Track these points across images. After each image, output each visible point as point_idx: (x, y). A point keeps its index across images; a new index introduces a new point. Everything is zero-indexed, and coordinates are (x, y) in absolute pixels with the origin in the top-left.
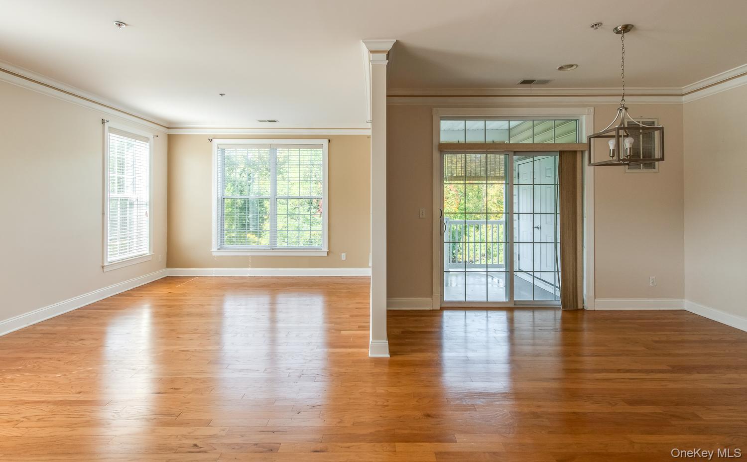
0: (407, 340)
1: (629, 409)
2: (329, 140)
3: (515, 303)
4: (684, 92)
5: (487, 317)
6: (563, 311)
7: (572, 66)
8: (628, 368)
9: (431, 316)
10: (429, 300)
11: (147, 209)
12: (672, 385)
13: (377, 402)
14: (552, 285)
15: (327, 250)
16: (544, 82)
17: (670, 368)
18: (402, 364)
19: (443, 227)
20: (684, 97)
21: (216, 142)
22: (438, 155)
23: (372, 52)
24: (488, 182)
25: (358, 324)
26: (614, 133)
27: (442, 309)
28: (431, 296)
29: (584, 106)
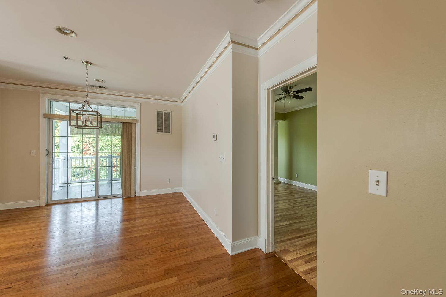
3: (99, 197)
4: (181, 101)
6: (123, 198)
10: (38, 201)
16: (103, 88)
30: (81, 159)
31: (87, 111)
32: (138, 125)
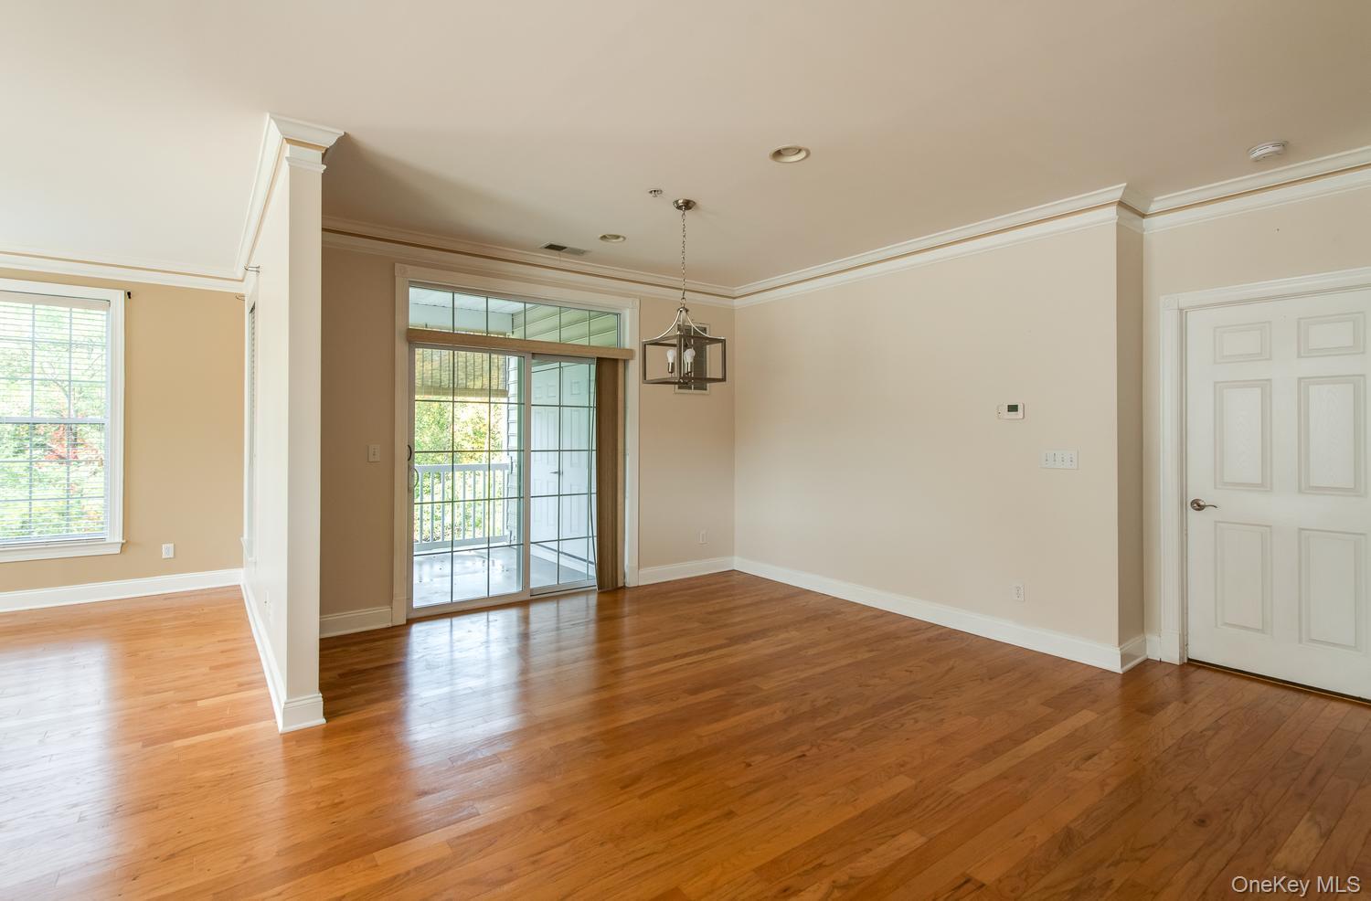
0: (353, 687)
1: (692, 699)
2: (129, 294)
3: (532, 592)
4: (736, 294)
5: (488, 621)
6: (599, 593)
7: (618, 237)
8: (685, 651)
9: (393, 637)
10: (386, 609)
12: (731, 661)
13: (319, 803)
14: (584, 560)
15: (119, 539)
16: (578, 253)
17: (727, 641)
18: (356, 728)
19: (413, 476)
20: (735, 300)
22: (406, 348)
23: (289, 141)
24: (493, 399)
25: (238, 680)
26: (675, 341)
27: (410, 622)
28: (390, 603)
29: (627, 296)
32: (633, 366)
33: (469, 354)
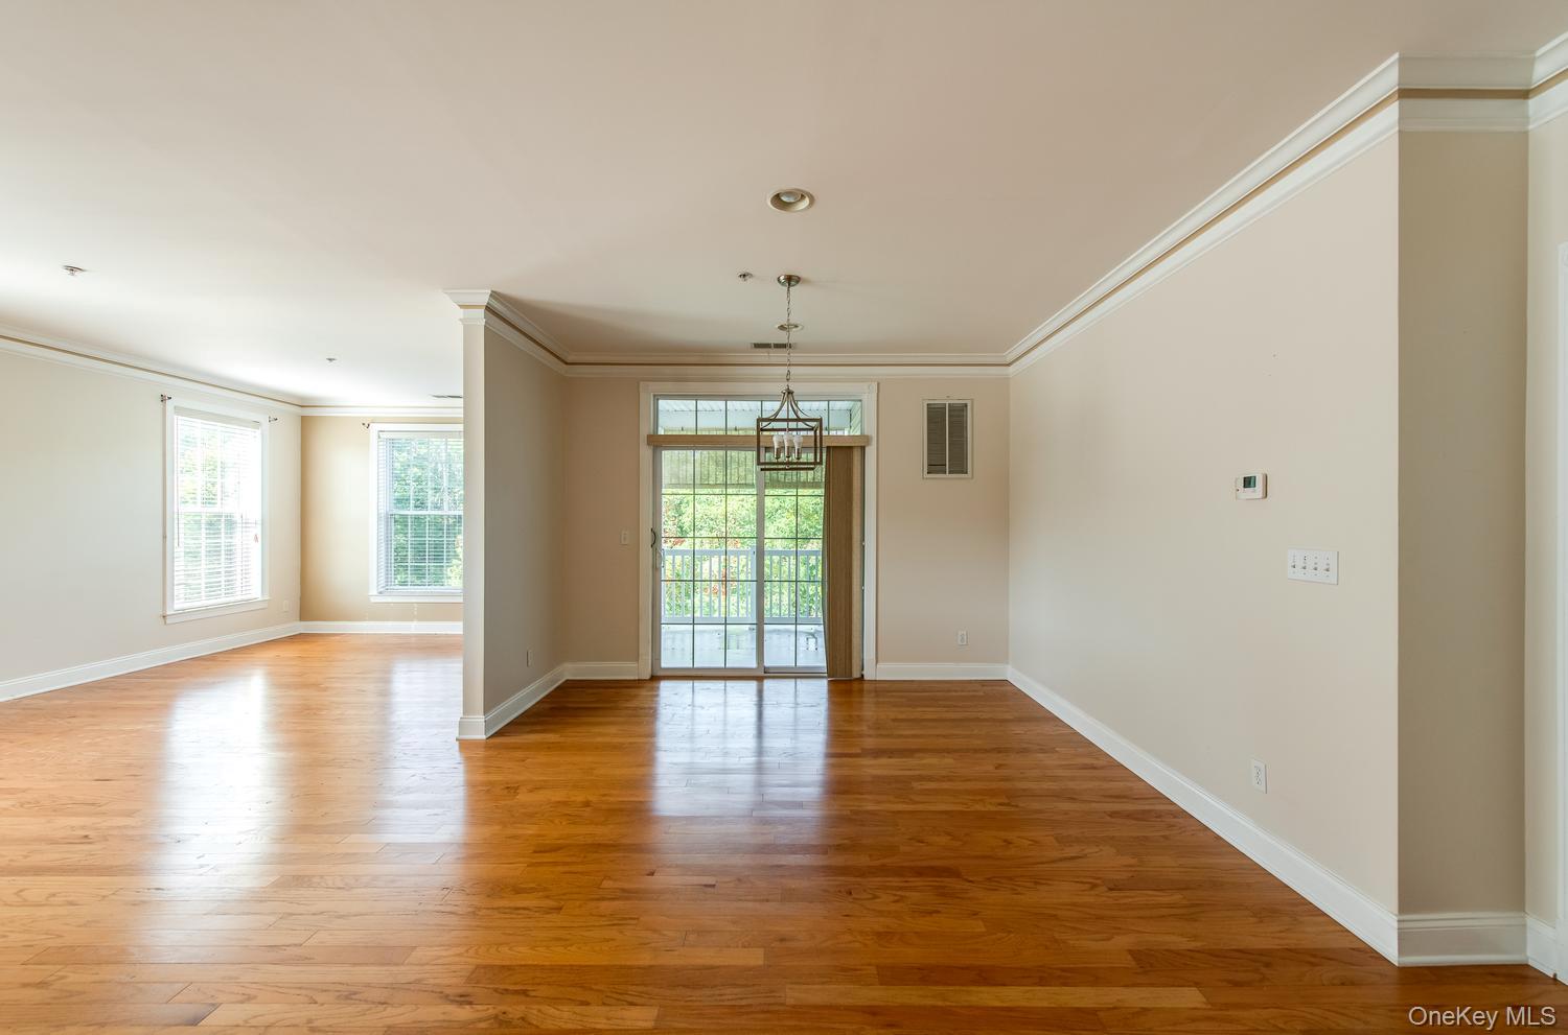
3: (766, 670)
4: (1009, 360)
6: (829, 681)
7: (793, 326)
10: (633, 665)
11: (258, 530)
20: (1010, 367)
21: (375, 428)
22: (650, 452)
24: (729, 492)
27: (655, 678)
28: (637, 660)
29: (863, 381)
30: (723, 557)
31: (788, 420)
32: (871, 452)
33: (711, 452)
